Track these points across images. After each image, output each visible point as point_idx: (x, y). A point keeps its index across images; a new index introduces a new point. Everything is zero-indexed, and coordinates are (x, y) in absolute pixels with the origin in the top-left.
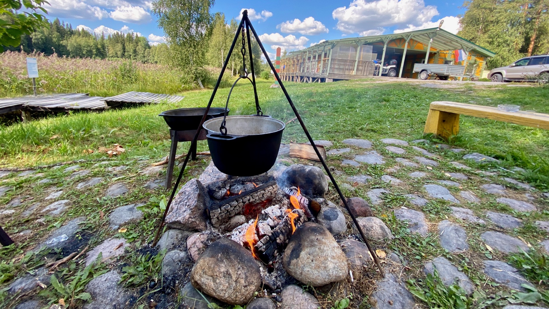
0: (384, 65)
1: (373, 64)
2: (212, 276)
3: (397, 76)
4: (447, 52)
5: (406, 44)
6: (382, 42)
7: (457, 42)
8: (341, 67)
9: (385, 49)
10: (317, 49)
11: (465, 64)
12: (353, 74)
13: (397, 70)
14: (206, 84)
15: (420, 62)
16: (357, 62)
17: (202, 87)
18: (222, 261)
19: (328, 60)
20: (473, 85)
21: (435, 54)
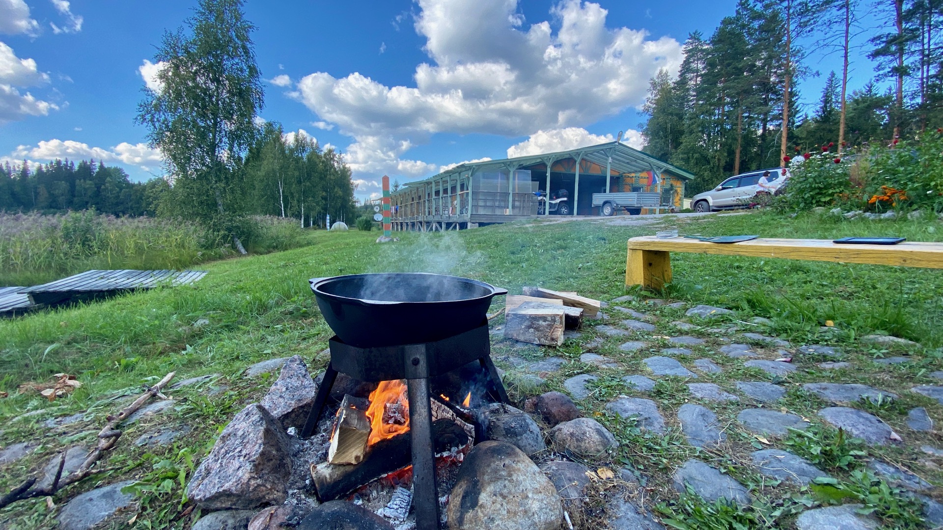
0: (551, 198)
1: (535, 198)
3: (571, 213)
4: (633, 175)
5: (578, 166)
6: (544, 165)
7: (643, 160)
8: (488, 204)
9: (548, 174)
10: (448, 179)
11: (659, 190)
12: (508, 214)
14: (251, 245)
15: (600, 192)
16: (511, 196)
20: (675, 219)
21: (618, 178)
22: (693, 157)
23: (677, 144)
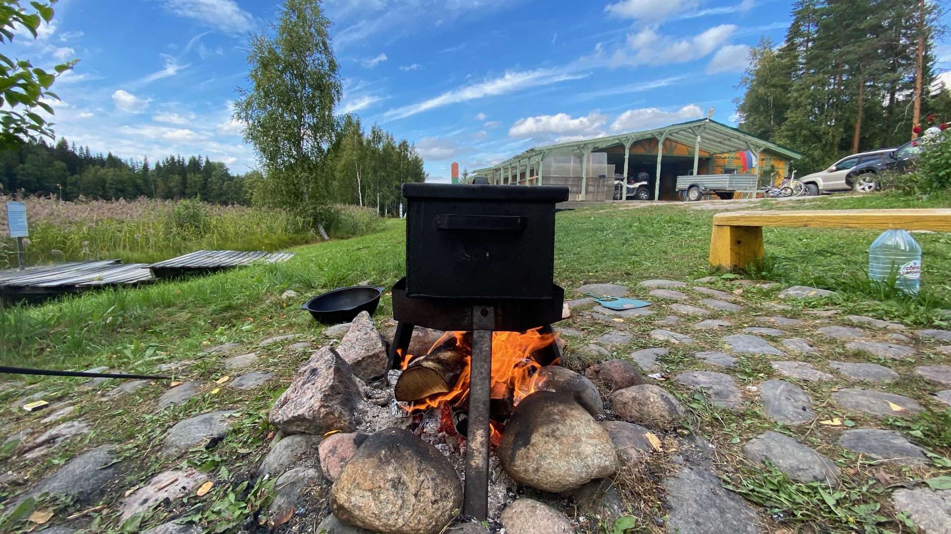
0: (629, 182)
1: (611, 182)
2: (370, 490)
3: (651, 198)
4: (726, 155)
5: (660, 147)
6: (621, 146)
7: (738, 138)
9: (627, 157)
10: (517, 164)
11: (757, 171)
12: (580, 199)
13: (650, 189)
14: (332, 231)
15: (685, 175)
16: (584, 181)
17: (326, 237)
18: (388, 462)
19: (537, 179)
20: (774, 202)
21: (708, 159)
22: (800, 133)
23: (780, 119)
